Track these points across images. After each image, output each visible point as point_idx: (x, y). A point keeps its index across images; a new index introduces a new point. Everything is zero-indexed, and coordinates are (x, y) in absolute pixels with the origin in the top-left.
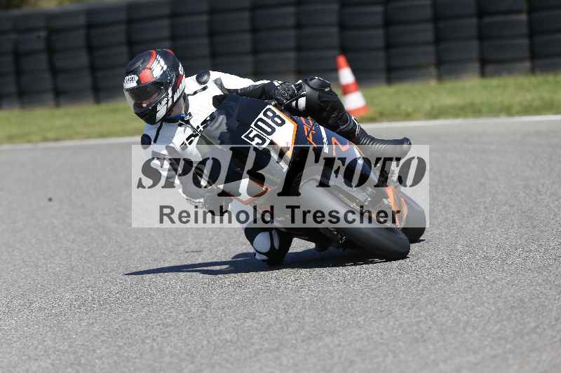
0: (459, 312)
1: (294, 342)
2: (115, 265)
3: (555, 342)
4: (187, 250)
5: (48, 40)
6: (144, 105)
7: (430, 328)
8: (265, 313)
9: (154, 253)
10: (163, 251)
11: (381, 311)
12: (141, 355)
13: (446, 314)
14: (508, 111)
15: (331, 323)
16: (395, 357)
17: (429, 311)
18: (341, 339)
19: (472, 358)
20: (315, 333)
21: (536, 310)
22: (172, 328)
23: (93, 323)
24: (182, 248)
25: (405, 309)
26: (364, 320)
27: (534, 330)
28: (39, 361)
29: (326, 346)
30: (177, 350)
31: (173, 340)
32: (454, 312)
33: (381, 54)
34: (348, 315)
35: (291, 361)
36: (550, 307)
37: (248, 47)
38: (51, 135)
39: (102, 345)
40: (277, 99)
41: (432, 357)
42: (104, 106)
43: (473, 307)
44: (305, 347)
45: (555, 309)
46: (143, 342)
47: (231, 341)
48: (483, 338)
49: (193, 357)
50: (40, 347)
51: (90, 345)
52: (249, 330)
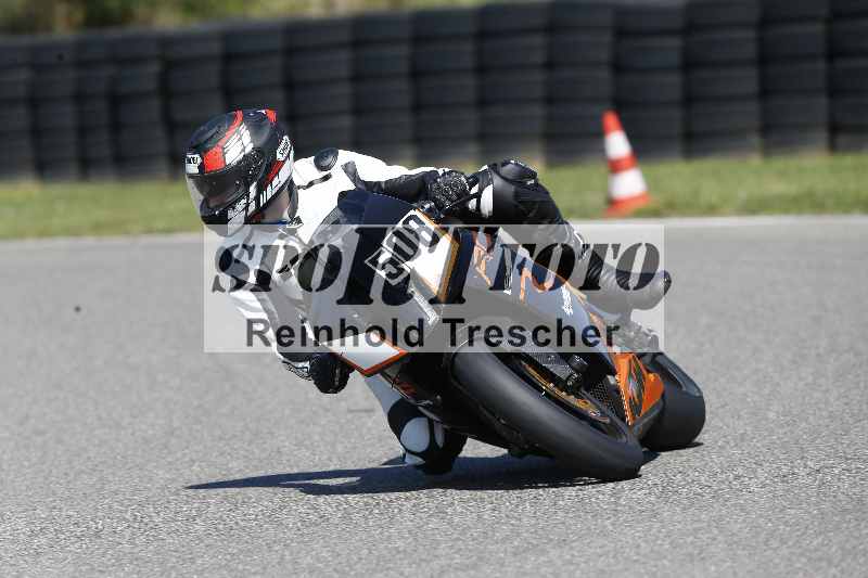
33: (677, 113)
38: (158, 224)
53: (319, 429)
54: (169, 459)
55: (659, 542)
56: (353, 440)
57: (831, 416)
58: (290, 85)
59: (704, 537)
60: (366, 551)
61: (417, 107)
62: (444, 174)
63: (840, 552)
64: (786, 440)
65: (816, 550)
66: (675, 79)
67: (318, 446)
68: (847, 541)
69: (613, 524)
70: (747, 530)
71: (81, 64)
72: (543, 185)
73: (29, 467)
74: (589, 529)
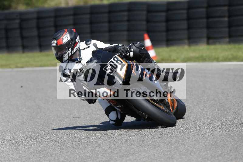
0: (189, 147)
1: (116, 158)
2: (42, 122)
3: (229, 160)
4: (74, 116)
5: (20, 24)
7: (175, 153)
8: (105, 145)
9: (60, 118)
11: (155, 145)
13: (183, 147)
14: (217, 60)
15: (133, 150)
17: (176, 146)
18: (137, 157)
20: (125, 154)
21: (222, 147)
22: (64, 150)
23: (30, 147)
24: (72, 116)
25: (166, 144)
26: (147, 149)
27: (220, 155)
29: (130, 160)
30: (65, 160)
31: (64, 155)
32: (187, 146)
33: (164, 34)
34: (141, 146)
36: (228, 145)
37: (107, 29)
38: (19, 65)
39: (33, 157)
40: (120, 53)
42: (43, 53)
43: (195, 145)
44: (121, 160)
45: (230, 146)
46: (51, 156)
47: (89, 157)
48: (198, 158)
50: (7, 157)
51: (28, 157)
52: (97, 152)
59: (173, 152)
63: (211, 156)
66: (164, 24)
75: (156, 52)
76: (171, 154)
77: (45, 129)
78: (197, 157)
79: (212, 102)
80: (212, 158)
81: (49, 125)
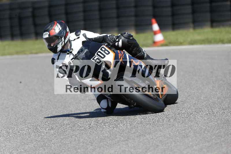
1: (134, 137)
2: (60, 105)
5: (33, 12)
6: (52, 45)
7: (190, 131)
10: (80, 99)
11: (170, 125)
12: (71, 142)
14: (222, 42)
16: (175, 144)
18: (153, 136)
19: (207, 144)
20: (142, 133)
24: (87, 98)
25: (180, 124)
28: (29, 145)
29: (147, 139)
30: (85, 140)
31: (84, 136)
33: (170, 18)
34: (156, 126)
35: (133, 145)
38: (34, 51)
39: (55, 138)
40: (108, 43)
41: (191, 143)
43: (208, 123)
44: (138, 139)
47: (108, 137)
49: (92, 143)
51: (50, 138)
52: (115, 132)
53: (81, 105)
54: (42, 114)
55: (175, 133)
56: (91, 108)
57: (218, 98)
58: (67, 14)
59: (187, 131)
60: (97, 137)
61: (101, 18)
62: (110, 36)
63: (224, 134)
64: (207, 104)
65: (217, 133)
66: (169, 9)
67: (82, 109)
68: (225, 131)
69: (163, 128)
70: (198, 129)
71: (11, 9)
72: (135, 38)
73: (5, 117)
74: (156, 129)
75: (164, 36)
76: (186, 133)
77: (63, 111)
78: (211, 135)
79: (221, 82)
80: (225, 136)
81: (67, 108)
